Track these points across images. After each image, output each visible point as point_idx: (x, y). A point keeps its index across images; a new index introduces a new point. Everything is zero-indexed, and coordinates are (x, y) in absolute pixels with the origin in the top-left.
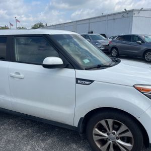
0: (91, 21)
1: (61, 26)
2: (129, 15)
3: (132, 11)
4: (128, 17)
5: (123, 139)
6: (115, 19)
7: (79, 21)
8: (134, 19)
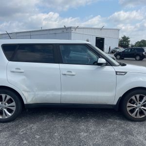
5: (144, 106)
6: (56, 34)
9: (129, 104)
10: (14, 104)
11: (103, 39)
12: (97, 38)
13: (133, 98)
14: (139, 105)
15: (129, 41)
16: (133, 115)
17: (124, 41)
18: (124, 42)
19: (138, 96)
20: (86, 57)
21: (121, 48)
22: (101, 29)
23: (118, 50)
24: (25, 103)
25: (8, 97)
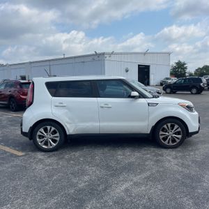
0: (51, 63)
1: (5, 68)
2: (100, 58)
3: (104, 54)
4: (99, 60)
5: (175, 134)
6: (84, 62)
7: (33, 62)
8: (106, 62)
9: (161, 133)
10: (58, 134)
11: (147, 67)
12: (139, 65)
13: (165, 126)
14: (170, 133)
15: (186, 68)
16: (166, 143)
17: (178, 68)
18: (179, 70)
19: (169, 125)
20: (123, 91)
21: (174, 78)
22: (145, 54)
23: (169, 81)
24: (68, 133)
25: (53, 129)
